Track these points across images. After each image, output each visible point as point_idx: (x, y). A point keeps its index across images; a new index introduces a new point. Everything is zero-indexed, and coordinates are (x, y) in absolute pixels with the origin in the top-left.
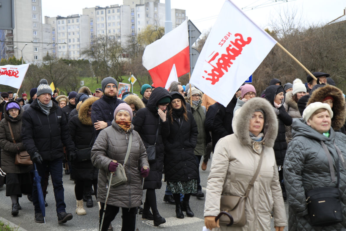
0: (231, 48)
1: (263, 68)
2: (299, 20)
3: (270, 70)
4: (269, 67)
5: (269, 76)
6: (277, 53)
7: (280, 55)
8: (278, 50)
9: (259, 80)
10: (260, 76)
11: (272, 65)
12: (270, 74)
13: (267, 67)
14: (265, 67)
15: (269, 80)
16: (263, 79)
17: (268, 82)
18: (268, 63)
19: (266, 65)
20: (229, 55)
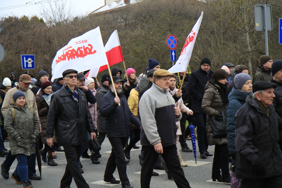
0: (81, 49)
1: (41, 55)
2: (69, 11)
3: (48, 57)
4: (47, 54)
5: (47, 62)
6: (53, 41)
7: (57, 43)
8: (54, 39)
9: (38, 66)
10: (39, 63)
11: (49, 53)
12: (49, 61)
13: (44, 54)
14: (43, 54)
15: (47, 66)
16: (42, 65)
17: (47, 68)
18: (46, 51)
19: (43, 52)
20: (77, 52)
